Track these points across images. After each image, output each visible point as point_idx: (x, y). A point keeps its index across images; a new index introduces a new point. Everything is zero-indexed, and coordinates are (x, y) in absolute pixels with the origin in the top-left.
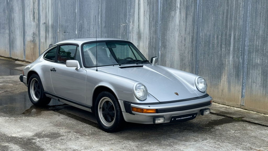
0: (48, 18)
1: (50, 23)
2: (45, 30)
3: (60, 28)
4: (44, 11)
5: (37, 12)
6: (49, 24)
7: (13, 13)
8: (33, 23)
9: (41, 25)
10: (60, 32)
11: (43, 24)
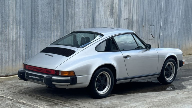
0: (133, 14)
1: (135, 18)
2: (127, 25)
3: (145, 22)
4: (127, 7)
5: (117, 7)
6: (133, 20)
7: (72, 7)
8: (109, 19)
9: (122, 21)
10: (145, 26)
11: (124, 20)
